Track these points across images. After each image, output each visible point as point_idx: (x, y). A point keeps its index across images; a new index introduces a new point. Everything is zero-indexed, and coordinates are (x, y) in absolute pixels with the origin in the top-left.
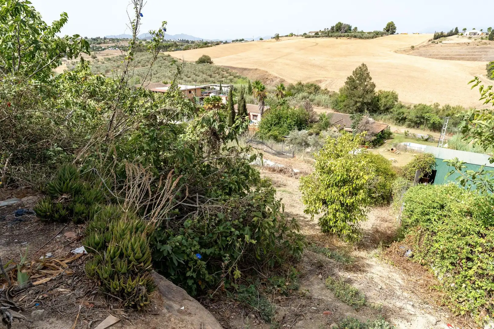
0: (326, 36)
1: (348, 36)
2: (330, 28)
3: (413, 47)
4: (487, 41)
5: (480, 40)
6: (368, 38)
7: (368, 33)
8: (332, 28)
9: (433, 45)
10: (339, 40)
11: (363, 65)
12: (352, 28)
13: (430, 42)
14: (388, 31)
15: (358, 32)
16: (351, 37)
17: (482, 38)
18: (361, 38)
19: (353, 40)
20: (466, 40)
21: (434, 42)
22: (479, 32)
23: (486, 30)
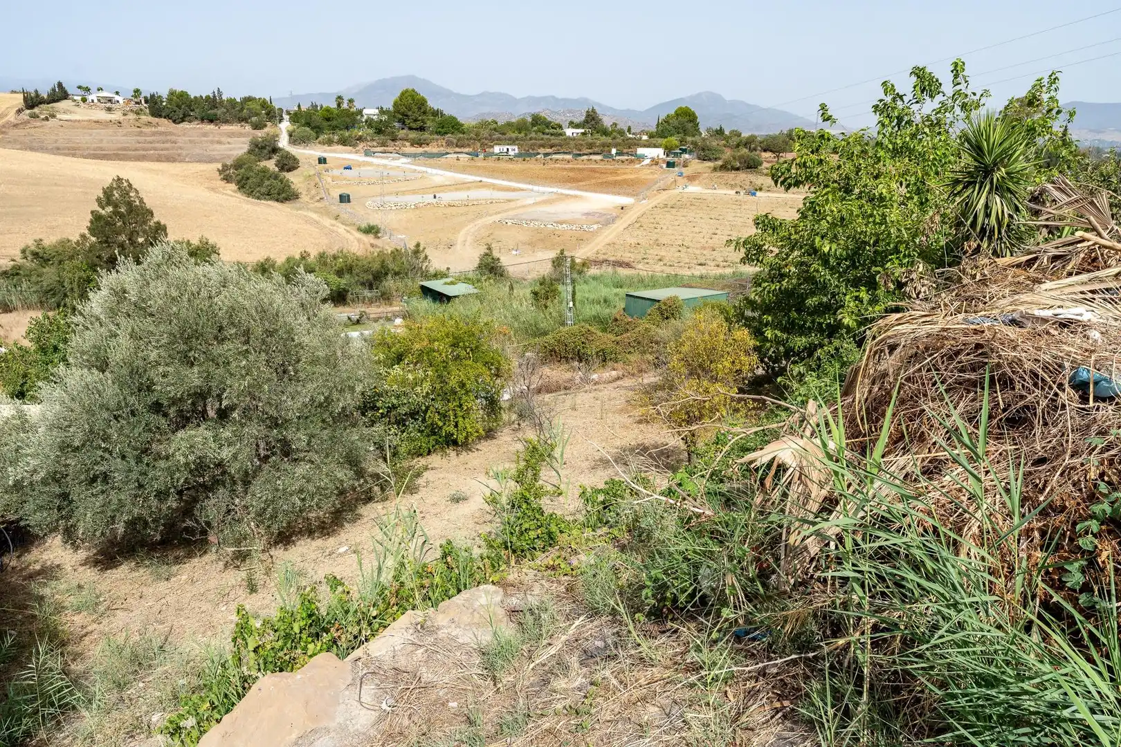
4: (150, 119)
5: (132, 116)
9: (38, 124)
11: (119, 180)
13: (24, 116)
20: (103, 116)
21: (34, 116)
22: (117, 98)
23: (130, 94)
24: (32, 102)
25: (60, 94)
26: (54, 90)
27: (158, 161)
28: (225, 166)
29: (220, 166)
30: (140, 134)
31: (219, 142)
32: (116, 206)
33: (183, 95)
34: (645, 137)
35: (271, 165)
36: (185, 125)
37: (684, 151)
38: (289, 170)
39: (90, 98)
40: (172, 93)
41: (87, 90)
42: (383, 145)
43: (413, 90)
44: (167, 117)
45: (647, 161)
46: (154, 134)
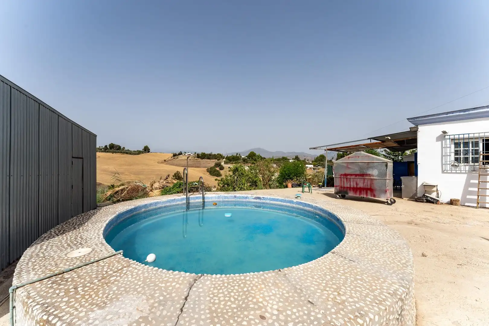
0: (103, 152)
1: (121, 152)
2: (104, 147)
3: (165, 160)
4: (197, 158)
5: (193, 158)
6: (135, 154)
7: (133, 151)
8: (106, 146)
9: (174, 160)
10: (115, 155)
11: (178, 171)
12: (122, 148)
13: (172, 158)
14: (145, 150)
15: (126, 150)
16: (124, 153)
17: (194, 157)
18: (130, 154)
19: (125, 155)
21: (174, 158)
22: (191, 154)
23: (194, 153)
24: (175, 155)
25: (181, 154)
26: (179, 153)
27: (196, 167)
28: (208, 169)
29: (207, 169)
30: (194, 162)
31: (209, 163)
32: (176, 177)
33: (204, 153)
34: (311, 162)
35: (218, 169)
36: (203, 160)
37: (319, 166)
38: (222, 169)
39: (186, 154)
40: (202, 153)
41: (186, 153)
42: (244, 164)
43: (253, 152)
44: (200, 158)
45: (309, 168)
46: (197, 162)
